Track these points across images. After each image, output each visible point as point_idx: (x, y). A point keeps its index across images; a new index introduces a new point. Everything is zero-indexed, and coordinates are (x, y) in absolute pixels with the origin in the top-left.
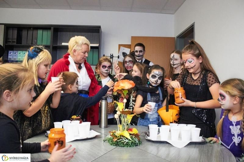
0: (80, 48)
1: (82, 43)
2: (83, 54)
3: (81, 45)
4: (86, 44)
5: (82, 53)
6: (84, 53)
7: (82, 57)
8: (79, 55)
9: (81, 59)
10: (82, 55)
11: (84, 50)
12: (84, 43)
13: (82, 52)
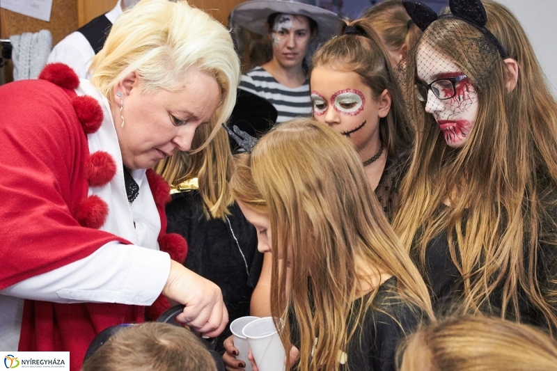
0: (171, 82)
1: (199, 61)
2: (167, 121)
3: (187, 68)
4: (216, 74)
5: (169, 113)
6: (177, 122)
7: (160, 137)
8: (143, 114)
9: (147, 145)
10: (159, 126)
11: (184, 104)
12: (211, 63)
13: (173, 108)
